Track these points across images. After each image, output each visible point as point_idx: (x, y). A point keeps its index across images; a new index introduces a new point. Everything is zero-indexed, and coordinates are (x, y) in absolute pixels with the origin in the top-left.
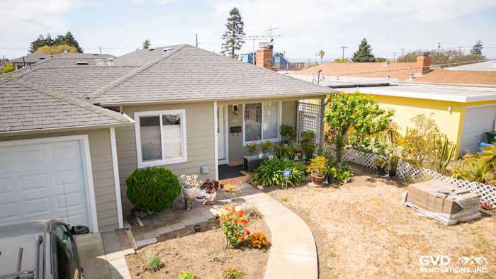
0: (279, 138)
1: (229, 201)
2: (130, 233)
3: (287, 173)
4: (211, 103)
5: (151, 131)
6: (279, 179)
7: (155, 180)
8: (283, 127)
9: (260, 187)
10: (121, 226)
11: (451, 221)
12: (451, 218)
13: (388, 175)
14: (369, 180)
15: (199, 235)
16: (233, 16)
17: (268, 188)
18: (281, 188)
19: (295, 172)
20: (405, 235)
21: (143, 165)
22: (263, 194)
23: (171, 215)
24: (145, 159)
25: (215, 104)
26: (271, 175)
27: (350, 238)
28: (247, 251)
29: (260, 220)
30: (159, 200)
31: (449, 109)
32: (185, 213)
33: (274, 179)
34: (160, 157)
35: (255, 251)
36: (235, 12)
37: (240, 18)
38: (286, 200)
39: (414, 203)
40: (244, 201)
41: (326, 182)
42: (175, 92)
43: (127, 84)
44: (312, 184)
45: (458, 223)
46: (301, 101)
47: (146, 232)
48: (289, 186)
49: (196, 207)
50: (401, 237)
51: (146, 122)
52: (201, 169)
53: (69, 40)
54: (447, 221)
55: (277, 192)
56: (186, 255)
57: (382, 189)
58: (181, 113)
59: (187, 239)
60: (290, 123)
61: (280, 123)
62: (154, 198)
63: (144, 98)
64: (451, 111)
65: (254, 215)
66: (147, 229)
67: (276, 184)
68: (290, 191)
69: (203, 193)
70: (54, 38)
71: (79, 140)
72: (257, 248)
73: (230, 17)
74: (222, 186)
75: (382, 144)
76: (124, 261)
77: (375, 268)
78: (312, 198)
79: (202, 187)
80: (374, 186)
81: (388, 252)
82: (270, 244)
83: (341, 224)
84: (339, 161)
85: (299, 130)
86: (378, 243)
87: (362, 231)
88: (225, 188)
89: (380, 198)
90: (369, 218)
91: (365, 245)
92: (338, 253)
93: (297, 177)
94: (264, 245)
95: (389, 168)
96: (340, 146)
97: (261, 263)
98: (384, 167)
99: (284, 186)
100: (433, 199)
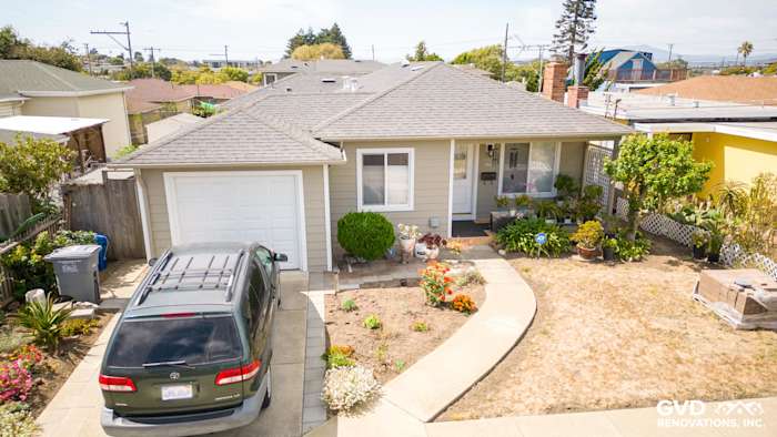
0: (554, 192)
1: (456, 261)
2: (337, 276)
3: (541, 238)
4: (446, 141)
5: (374, 171)
7: (365, 224)
8: (559, 176)
9: (502, 252)
10: (330, 269)
11: (744, 324)
12: (745, 320)
13: (706, 260)
14: (670, 262)
15: (403, 288)
17: (514, 254)
18: (528, 257)
19: (553, 237)
20: (659, 329)
21: (362, 208)
22: (502, 260)
23: (383, 267)
24: (366, 202)
25: (453, 143)
26: (518, 238)
27: (581, 320)
28: (447, 311)
29: (480, 287)
30: (367, 246)
32: (400, 267)
33: (520, 244)
34: (383, 203)
35: (454, 312)
38: (527, 271)
39: (705, 296)
40: (473, 264)
41: (601, 258)
42: (404, 127)
44: (577, 258)
46: (591, 142)
47: (352, 277)
48: (542, 255)
49: (413, 262)
50: (654, 330)
51: (369, 160)
52: (429, 221)
53: (335, 36)
54: (738, 322)
55: (524, 262)
56: (382, 303)
57: (684, 277)
58: (411, 151)
59: (389, 290)
60: (572, 171)
61: (557, 171)
62: (362, 243)
63: (368, 134)
65: (474, 280)
66: (353, 275)
67: (522, 250)
68: (543, 261)
69: (423, 247)
70: (316, 32)
71: (294, 176)
72: (458, 310)
74: (445, 243)
75: (711, 213)
76: (322, 299)
77: (587, 353)
78: (565, 273)
79: (421, 241)
80: (671, 271)
81: (620, 341)
82: (476, 310)
83: (579, 305)
84: (631, 231)
85: (585, 183)
86: (614, 331)
87: (603, 316)
88: (449, 245)
89: (664, 285)
90: (626, 305)
91: (595, 330)
92: (553, 331)
93: (556, 245)
94: (468, 309)
95: (709, 250)
96: (633, 210)
97: (456, 324)
98: (703, 248)
99: (535, 256)
100: (725, 291)
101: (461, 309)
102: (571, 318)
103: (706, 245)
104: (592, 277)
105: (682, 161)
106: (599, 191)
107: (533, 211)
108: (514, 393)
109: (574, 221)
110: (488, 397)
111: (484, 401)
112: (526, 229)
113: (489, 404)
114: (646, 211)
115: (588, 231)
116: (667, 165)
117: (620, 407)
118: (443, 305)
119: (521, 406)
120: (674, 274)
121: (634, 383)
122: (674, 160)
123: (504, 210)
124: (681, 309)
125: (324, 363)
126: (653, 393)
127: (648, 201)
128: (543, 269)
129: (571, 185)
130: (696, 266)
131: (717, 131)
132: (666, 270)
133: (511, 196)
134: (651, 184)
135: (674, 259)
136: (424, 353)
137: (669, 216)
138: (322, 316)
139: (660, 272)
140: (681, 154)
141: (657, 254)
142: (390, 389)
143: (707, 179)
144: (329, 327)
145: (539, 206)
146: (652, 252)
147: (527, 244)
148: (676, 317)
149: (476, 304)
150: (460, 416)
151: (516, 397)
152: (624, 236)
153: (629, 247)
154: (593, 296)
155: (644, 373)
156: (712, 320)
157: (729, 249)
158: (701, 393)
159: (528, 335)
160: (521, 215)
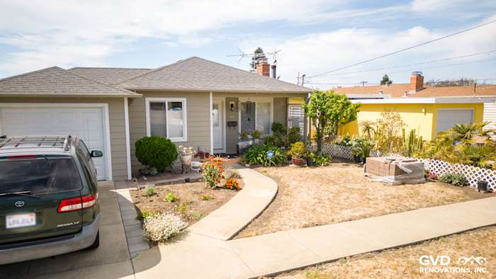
0: (272, 133)
2: (136, 182)
4: (206, 93)
6: (262, 158)
7: (157, 142)
8: (274, 123)
9: (248, 165)
10: (130, 178)
11: (396, 182)
12: (396, 179)
13: (362, 163)
15: (188, 183)
16: (257, 55)
17: (255, 165)
18: (264, 166)
19: (277, 153)
20: (352, 188)
22: (249, 169)
25: (211, 95)
26: (256, 156)
28: (222, 190)
29: (239, 179)
30: (159, 157)
31: (423, 111)
32: (181, 175)
33: (259, 158)
35: (227, 190)
36: (259, 51)
38: (265, 172)
39: (370, 173)
41: (306, 165)
44: (293, 165)
45: (403, 184)
47: (148, 182)
48: (272, 165)
49: (191, 173)
50: (349, 188)
52: (199, 148)
54: (393, 181)
55: (263, 169)
59: (177, 185)
60: (281, 121)
61: (272, 121)
62: (155, 155)
64: (425, 113)
65: (235, 176)
67: (260, 163)
68: (272, 168)
69: (196, 163)
71: (101, 107)
72: (229, 188)
73: (255, 56)
75: (360, 139)
76: (129, 193)
77: (317, 201)
79: (196, 156)
80: (346, 168)
81: (333, 195)
82: (241, 189)
85: (290, 127)
86: (327, 191)
89: (346, 172)
92: (292, 194)
93: (279, 158)
94: (236, 188)
95: (363, 156)
97: (230, 195)
98: (360, 156)
99: (268, 166)
100: (382, 165)
101: (231, 187)
103: (361, 154)
104: (305, 172)
106: (298, 129)
108: (280, 222)
110: (265, 224)
111: (262, 227)
112: (261, 149)
113: (266, 228)
114: (327, 136)
115: (298, 147)
117: (347, 221)
118: (218, 188)
119: (288, 227)
121: (349, 210)
123: (245, 141)
125: (139, 222)
126: (362, 213)
128: (275, 171)
129: (281, 128)
132: (344, 168)
135: (345, 164)
136: (213, 210)
137: (337, 144)
138: (130, 200)
139: (341, 168)
141: (336, 163)
142: (194, 229)
144: (137, 205)
146: (333, 161)
149: (240, 186)
150: (249, 234)
151: (282, 223)
153: (320, 158)
155: (352, 206)
158: (388, 211)
159: (277, 197)
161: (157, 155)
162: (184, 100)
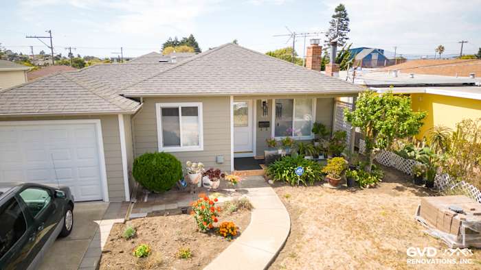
0: (312, 136)
1: (234, 190)
2: (132, 206)
3: (299, 171)
7: (154, 162)
8: (316, 124)
9: (271, 182)
10: (128, 199)
12: (459, 241)
13: (424, 186)
14: (398, 188)
15: (184, 216)
16: (338, 13)
17: (280, 183)
18: (291, 185)
19: (309, 170)
20: (389, 250)
21: (162, 149)
22: (271, 188)
23: (174, 196)
24: (165, 144)
25: (232, 98)
26: (281, 173)
27: (325, 242)
28: (213, 237)
29: (247, 213)
30: (156, 180)
32: (187, 196)
33: (283, 175)
34: (179, 144)
35: (220, 237)
36: (341, 9)
37: (346, 15)
38: (287, 197)
40: (247, 192)
41: (346, 185)
43: (156, 78)
44: (327, 185)
46: (338, 99)
47: (144, 207)
48: (301, 184)
49: (199, 192)
50: (384, 251)
51: (167, 112)
52: (217, 158)
53: (192, 43)
54: (453, 242)
55: (287, 190)
56: (160, 231)
57: (408, 200)
59: (171, 218)
61: (314, 121)
63: (165, 91)
65: (245, 206)
67: (286, 180)
68: (301, 189)
69: (207, 179)
70: (180, 40)
71: (95, 124)
72: (223, 235)
73: (335, 14)
74: (223, 176)
75: (426, 150)
76: (110, 228)
78: (317, 199)
79: (204, 174)
80: (398, 195)
81: (357, 263)
82: (239, 234)
83: (325, 228)
84: (368, 164)
85: (335, 129)
87: (343, 238)
88: (226, 178)
89: (393, 207)
90: (363, 227)
91: (336, 252)
92: (300, 254)
93: (311, 176)
94: (231, 234)
95: (426, 178)
96: (369, 149)
97: (218, 249)
98: (421, 177)
99: (295, 183)
100: (441, 216)
101: (225, 234)
102: (317, 240)
103: (423, 175)
104: (337, 202)
105: (402, 110)
106: (344, 134)
107: (294, 151)
109: (326, 157)
112: (289, 164)
114: (378, 149)
115: (334, 165)
116: (392, 114)
118: (212, 231)
120: (400, 198)
122: (397, 110)
123: (273, 149)
124: (407, 230)
127: (379, 142)
128: (301, 196)
129: (324, 130)
130: (417, 191)
131: (427, 92)
132: (395, 195)
133: (278, 139)
134: (380, 128)
135: (400, 185)
137: (395, 152)
139: (390, 197)
140: (402, 105)
141: (387, 182)
143: (422, 124)
144: (105, 256)
145: (299, 146)
146: (384, 180)
147: (289, 175)
148: (403, 238)
149: (240, 229)
152: (363, 168)
153: (366, 177)
154: (337, 220)
156: (432, 240)
157: (441, 178)
159: (278, 258)
160: (285, 153)
161: (154, 179)
162: (200, 105)
